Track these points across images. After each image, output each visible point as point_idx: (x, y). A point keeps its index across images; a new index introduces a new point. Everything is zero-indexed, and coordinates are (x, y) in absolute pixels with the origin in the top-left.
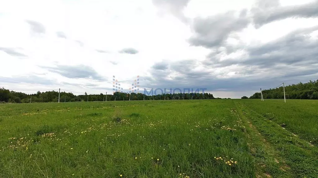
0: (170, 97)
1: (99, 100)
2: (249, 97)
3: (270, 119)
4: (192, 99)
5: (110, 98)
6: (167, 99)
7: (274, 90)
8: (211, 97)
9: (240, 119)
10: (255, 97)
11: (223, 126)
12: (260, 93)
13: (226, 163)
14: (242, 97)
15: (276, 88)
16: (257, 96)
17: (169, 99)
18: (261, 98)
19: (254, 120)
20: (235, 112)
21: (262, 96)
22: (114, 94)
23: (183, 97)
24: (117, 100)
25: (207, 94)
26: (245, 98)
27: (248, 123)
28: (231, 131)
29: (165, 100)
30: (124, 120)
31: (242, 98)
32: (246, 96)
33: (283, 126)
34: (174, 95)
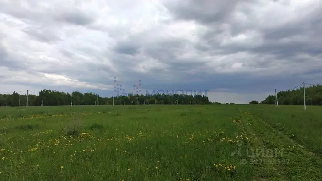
0: (141, 100)
1: (10, 104)
2: (260, 102)
3: (280, 131)
4: (176, 104)
5: (34, 101)
6: (137, 104)
7: (293, 91)
8: (205, 100)
9: (244, 131)
10: (268, 102)
11: (223, 138)
12: (275, 96)
13: (225, 168)
14: (251, 101)
15: (296, 89)
16: (270, 101)
17: (139, 104)
18: (275, 104)
19: (261, 132)
20: (239, 122)
21: (277, 99)
22: (41, 93)
23: (162, 101)
24: (45, 104)
25: (199, 96)
26: (254, 103)
27: (253, 135)
28: (232, 143)
29: (133, 106)
30: (84, 134)
31: (251, 103)
32: (257, 101)
33: (292, 138)
34: (148, 97)
